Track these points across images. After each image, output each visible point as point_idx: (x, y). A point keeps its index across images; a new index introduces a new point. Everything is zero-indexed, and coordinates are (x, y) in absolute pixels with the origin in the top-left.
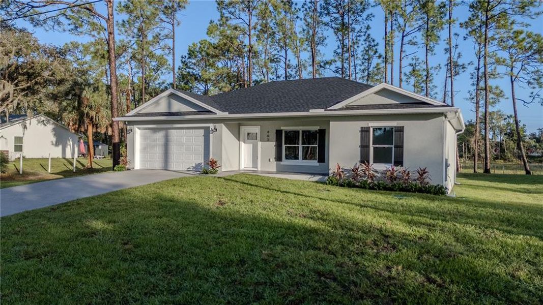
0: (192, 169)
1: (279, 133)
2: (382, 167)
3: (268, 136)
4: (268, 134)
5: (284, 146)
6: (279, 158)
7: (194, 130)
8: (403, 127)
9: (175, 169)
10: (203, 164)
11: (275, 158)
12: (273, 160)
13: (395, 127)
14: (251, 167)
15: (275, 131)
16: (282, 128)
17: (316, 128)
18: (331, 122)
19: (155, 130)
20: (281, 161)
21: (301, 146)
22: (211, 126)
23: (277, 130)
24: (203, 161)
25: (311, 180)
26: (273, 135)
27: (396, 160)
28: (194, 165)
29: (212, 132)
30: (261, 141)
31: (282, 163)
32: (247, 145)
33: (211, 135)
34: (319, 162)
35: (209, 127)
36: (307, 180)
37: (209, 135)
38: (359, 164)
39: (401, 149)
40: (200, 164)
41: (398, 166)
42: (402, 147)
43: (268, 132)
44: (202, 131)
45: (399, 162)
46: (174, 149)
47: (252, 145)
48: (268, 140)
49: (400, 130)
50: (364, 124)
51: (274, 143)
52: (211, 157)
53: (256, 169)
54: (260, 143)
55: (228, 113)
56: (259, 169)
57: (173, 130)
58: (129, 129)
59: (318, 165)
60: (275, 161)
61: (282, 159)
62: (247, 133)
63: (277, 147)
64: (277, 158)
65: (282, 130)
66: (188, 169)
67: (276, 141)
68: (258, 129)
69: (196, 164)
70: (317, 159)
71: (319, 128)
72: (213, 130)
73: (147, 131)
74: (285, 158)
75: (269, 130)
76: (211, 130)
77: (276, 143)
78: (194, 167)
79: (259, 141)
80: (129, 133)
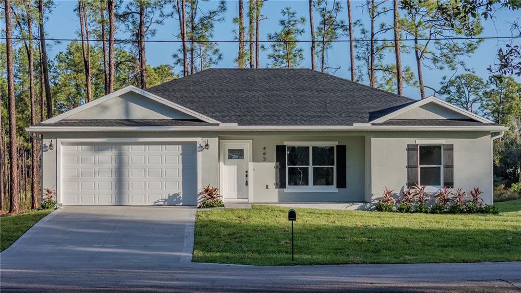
0: (162, 203)
1: (280, 150)
2: (430, 189)
3: (265, 154)
4: (264, 151)
5: (287, 167)
6: (281, 184)
7: (164, 146)
8: (453, 145)
10: (181, 195)
11: (277, 184)
12: (272, 186)
13: (444, 145)
14: (236, 197)
17: (334, 144)
18: (372, 138)
20: (285, 188)
21: (311, 168)
22: (200, 141)
23: (277, 146)
24: (181, 191)
26: (272, 154)
27: (446, 182)
28: (165, 197)
29: (200, 149)
30: (253, 161)
31: (286, 190)
32: (228, 167)
33: (200, 155)
34: (338, 187)
35: (195, 143)
36: (344, 209)
37: (196, 154)
38: (406, 187)
39: (450, 168)
40: (175, 195)
41: (449, 188)
42: (452, 167)
43: (264, 148)
44: (178, 148)
45: (449, 184)
47: (236, 167)
48: (265, 160)
49: (450, 148)
50: (411, 141)
51: (274, 164)
53: (247, 200)
54: (251, 165)
55: (237, 124)
56: (251, 200)
57: (127, 146)
58: (48, 144)
59: (337, 191)
60: (276, 188)
61: (285, 185)
62: (229, 150)
63: (278, 169)
64: (279, 184)
65: (285, 146)
66: (156, 202)
67: (277, 161)
68: (248, 144)
69: (169, 196)
70: (333, 184)
71: (337, 144)
72: (202, 147)
73: (77, 146)
74: (289, 184)
75: (265, 146)
76: (199, 147)
77: (278, 163)
78: (166, 200)
79: (250, 161)
80: (47, 151)
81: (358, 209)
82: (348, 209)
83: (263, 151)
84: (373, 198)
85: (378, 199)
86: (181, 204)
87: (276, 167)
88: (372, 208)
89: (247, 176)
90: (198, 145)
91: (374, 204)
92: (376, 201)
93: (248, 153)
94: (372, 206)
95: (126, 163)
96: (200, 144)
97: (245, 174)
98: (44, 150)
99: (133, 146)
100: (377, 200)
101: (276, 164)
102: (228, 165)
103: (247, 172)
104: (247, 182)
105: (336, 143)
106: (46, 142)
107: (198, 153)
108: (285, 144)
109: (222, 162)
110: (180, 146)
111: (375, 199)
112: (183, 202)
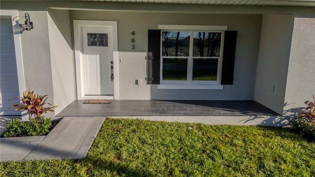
1: (154, 35)
3: (133, 41)
5: (162, 57)
6: (154, 79)
10: (1, 101)
11: (148, 79)
12: (143, 81)
14: (99, 93)
15: (147, 32)
16: (161, 27)
17: (221, 29)
18: (295, 18)
20: (159, 84)
21: (190, 59)
22: (16, 15)
23: (150, 31)
24: (1, 95)
25: (248, 124)
26: (143, 41)
29: (18, 30)
30: (119, 50)
31: (160, 87)
34: (222, 83)
36: (241, 124)
43: (133, 33)
47: (98, 56)
48: (134, 49)
51: (145, 54)
52: (23, 90)
53: (112, 98)
54: (116, 55)
56: (117, 97)
59: (222, 89)
60: (148, 83)
61: (159, 80)
62: (88, 34)
63: (151, 61)
64: (152, 79)
65: (160, 31)
67: (149, 51)
68: (112, 27)
70: (216, 79)
71: (226, 30)
72: (21, 26)
74: (164, 78)
75: (134, 30)
76: (16, 26)
77: (151, 54)
79: (115, 50)
83: (132, 37)
84: (285, 108)
85: (293, 110)
87: (148, 58)
88: (282, 122)
89: (112, 68)
90: (14, 23)
91: (288, 118)
92: (289, 113)
93: (112, 40)
94: (282, 120)
96: (17, 22)
97: (110, 65)
100: (291, 112)
101: (148, 54)
102: (88, 54)
103: (112, 63)
104: (112, 75)
105: (225, 28)
107: (16, 36)
108: (159, 28)
109: (77, 50)
111: (288, 111)
112: (4, 111)
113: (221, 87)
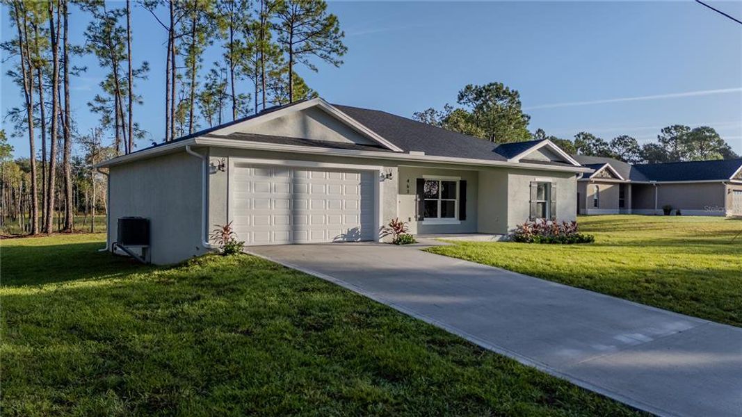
0: (341, 239)
1: (420, 183)
3: (408, 187)
4: (407, 184)
5: (424, 200)
8: (556, 184)
9: (310, 241)
10: (360, 230)
11: (417, 217)
12: (413, 219)
13: (551, 183)
15: (416, 180)
16: (424, 177)
18: (509, 175)
19: (269, 171)
20: (423, 221)
21: (440, 201)
22: (382, 169)
23: (418, 179)
24: (360, 226)
26: (414, 187)
28: (345, 232)
29: (382, 179)
30: (399, 193)
33: (382, 185)
34: (460, 219)
39: (554, 204)
40: (355, 230)
42: (555, 202)
43: (408, 181)
44: (358, 176)
45: (553, 217)
46: (309, 206)
48: (408, 192)
50: (532, 179)
51: (415, 197)
57: (307, 172)
58: (216, 164)
60: (416, 220)
63: (418, 202)
64: (419, 217)
65: (424, 179)
66: (335, 238)
67: (417, 193)
69: (348, 231)
70: (453, 216)
71: (460, 180)
72: (384, 176)
73: (249, 169)
75: (408, 179)
77: (418, 196)
78: (345, 235)
80: (215, 173)
81: (499, 241)
82: (492, 240)
84: (509, 230)
85: (512, 231)
86: (359, 239)
87: (416, 200)
90: (381, 175)
91: (511, 235)
92: (510, 233)
94: (508, 237)
95: (304, 192)
98: (211, 171)
99: (314, 172)
105: (459, 178)
106: (215, 161)
107: (381, 183)
110: (360, 175)
112: (361, 238)
113: (459, 222)
